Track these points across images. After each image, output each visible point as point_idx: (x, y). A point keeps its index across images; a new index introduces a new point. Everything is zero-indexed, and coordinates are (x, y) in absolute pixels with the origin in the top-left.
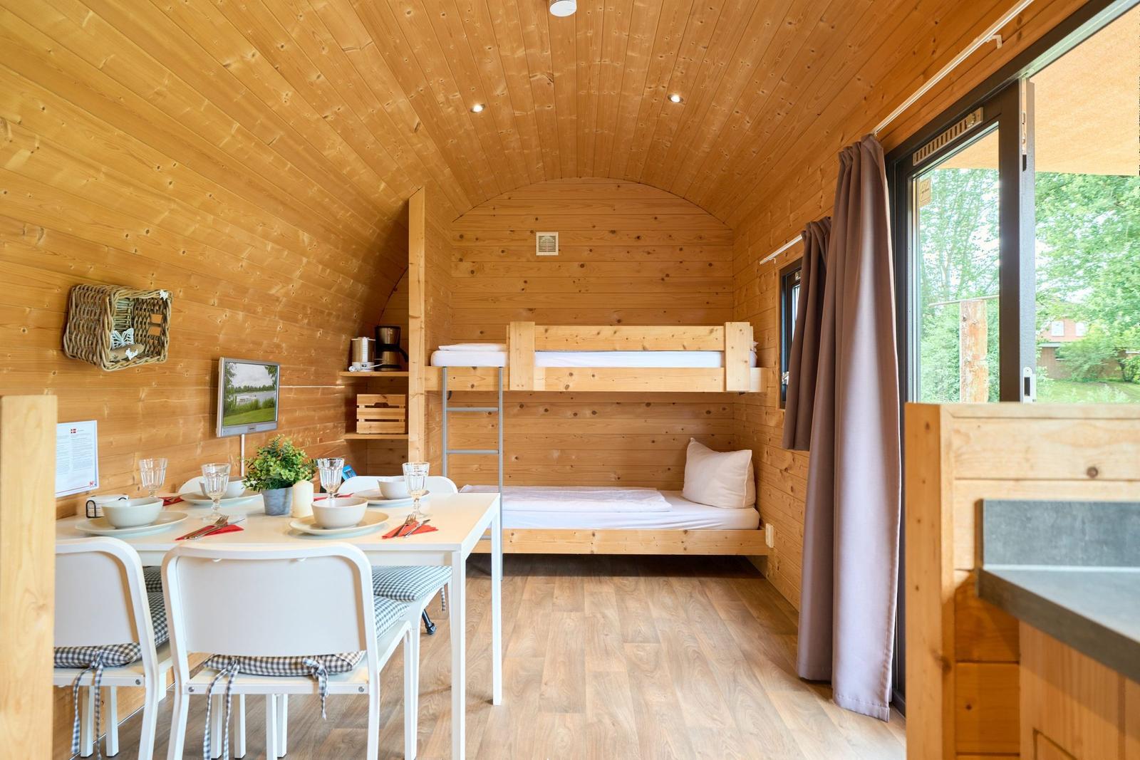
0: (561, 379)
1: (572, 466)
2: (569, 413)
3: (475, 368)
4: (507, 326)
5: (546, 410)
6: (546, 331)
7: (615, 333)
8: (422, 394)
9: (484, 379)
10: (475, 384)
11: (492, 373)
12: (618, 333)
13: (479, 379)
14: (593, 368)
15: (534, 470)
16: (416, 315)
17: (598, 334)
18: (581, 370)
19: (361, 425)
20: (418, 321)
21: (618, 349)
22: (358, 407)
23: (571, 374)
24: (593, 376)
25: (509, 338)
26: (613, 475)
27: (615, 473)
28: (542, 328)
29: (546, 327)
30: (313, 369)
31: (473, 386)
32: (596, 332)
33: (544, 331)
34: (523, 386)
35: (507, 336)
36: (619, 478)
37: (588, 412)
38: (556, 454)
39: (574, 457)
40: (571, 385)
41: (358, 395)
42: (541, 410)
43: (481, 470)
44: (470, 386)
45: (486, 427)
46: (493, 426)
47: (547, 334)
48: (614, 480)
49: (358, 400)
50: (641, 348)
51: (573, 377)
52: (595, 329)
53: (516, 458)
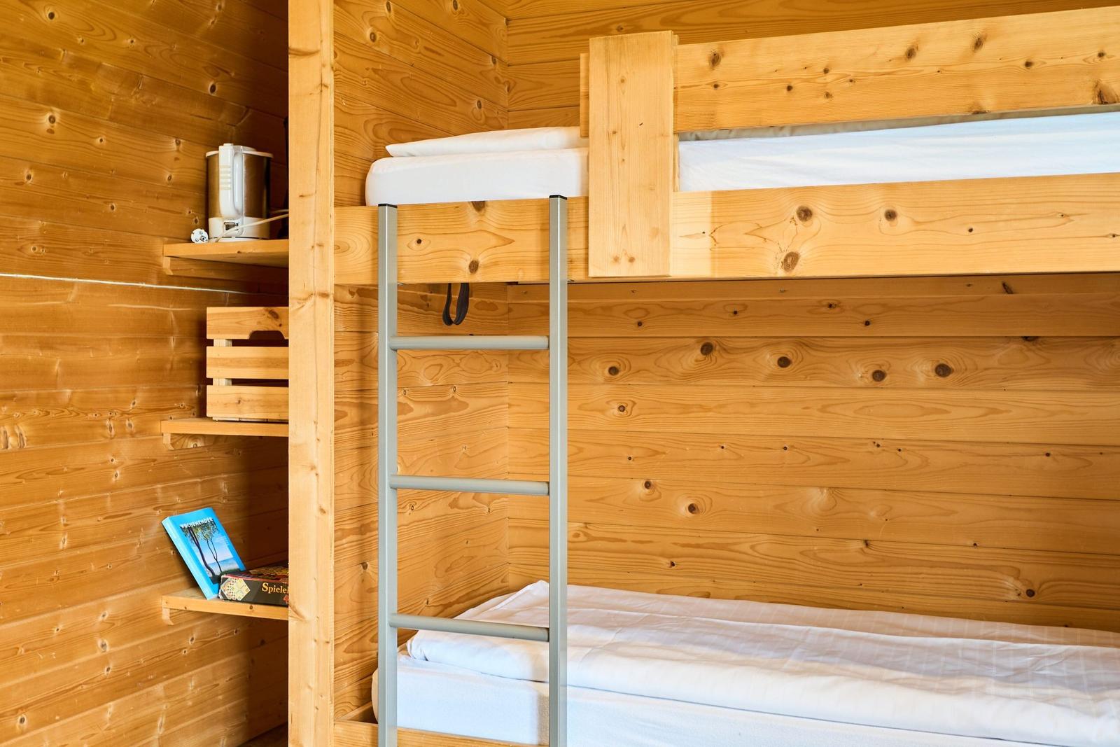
0: (766, 233)
1: (867, 543)
2: (860, 372)
3: (479, 206)
4: (582, 56)
5: (784, 362)
6: (715, 60)
7: (978, 44)
8: (325, 295)
9: (511, 241)
10: (482, 260)
11: (533, 219)
12: (986, 48)
13: (494, 241)
14: (891, 187)
15: (745, 547)
16: (310, 48)
17: (910, 54)
18: (845, 195)
19: (219, 394)
20: (314, 61)
21: (988, 104)
22: (211, 343)
23: (805, 214)
24: (891, 215)
25: (587, 96)
26: (1010, 583)
27: (1017, 575)
28: (699, 52)
29: (713, 47)
30: (36, 225)
31: (474, 267)
32: (902, 50)
33: (705, 63)
34: (632, 260)
35: (582, 89)
36: (1031, 593)
37: (922, 369)
38: (817, 498)
39: (873, 514)
40: (804, 252)
41: (210, 310)
42: (769, 359)
43: (590, 538)
44: (465, 265)
45: (602, 411)
46: (622, 408)
47: (718, 74)
48: (1013, 596)
49: (210, 324)
50: (1089, 100)
51: (815, 222)
52: (896, 38)
53: (692, 508)
